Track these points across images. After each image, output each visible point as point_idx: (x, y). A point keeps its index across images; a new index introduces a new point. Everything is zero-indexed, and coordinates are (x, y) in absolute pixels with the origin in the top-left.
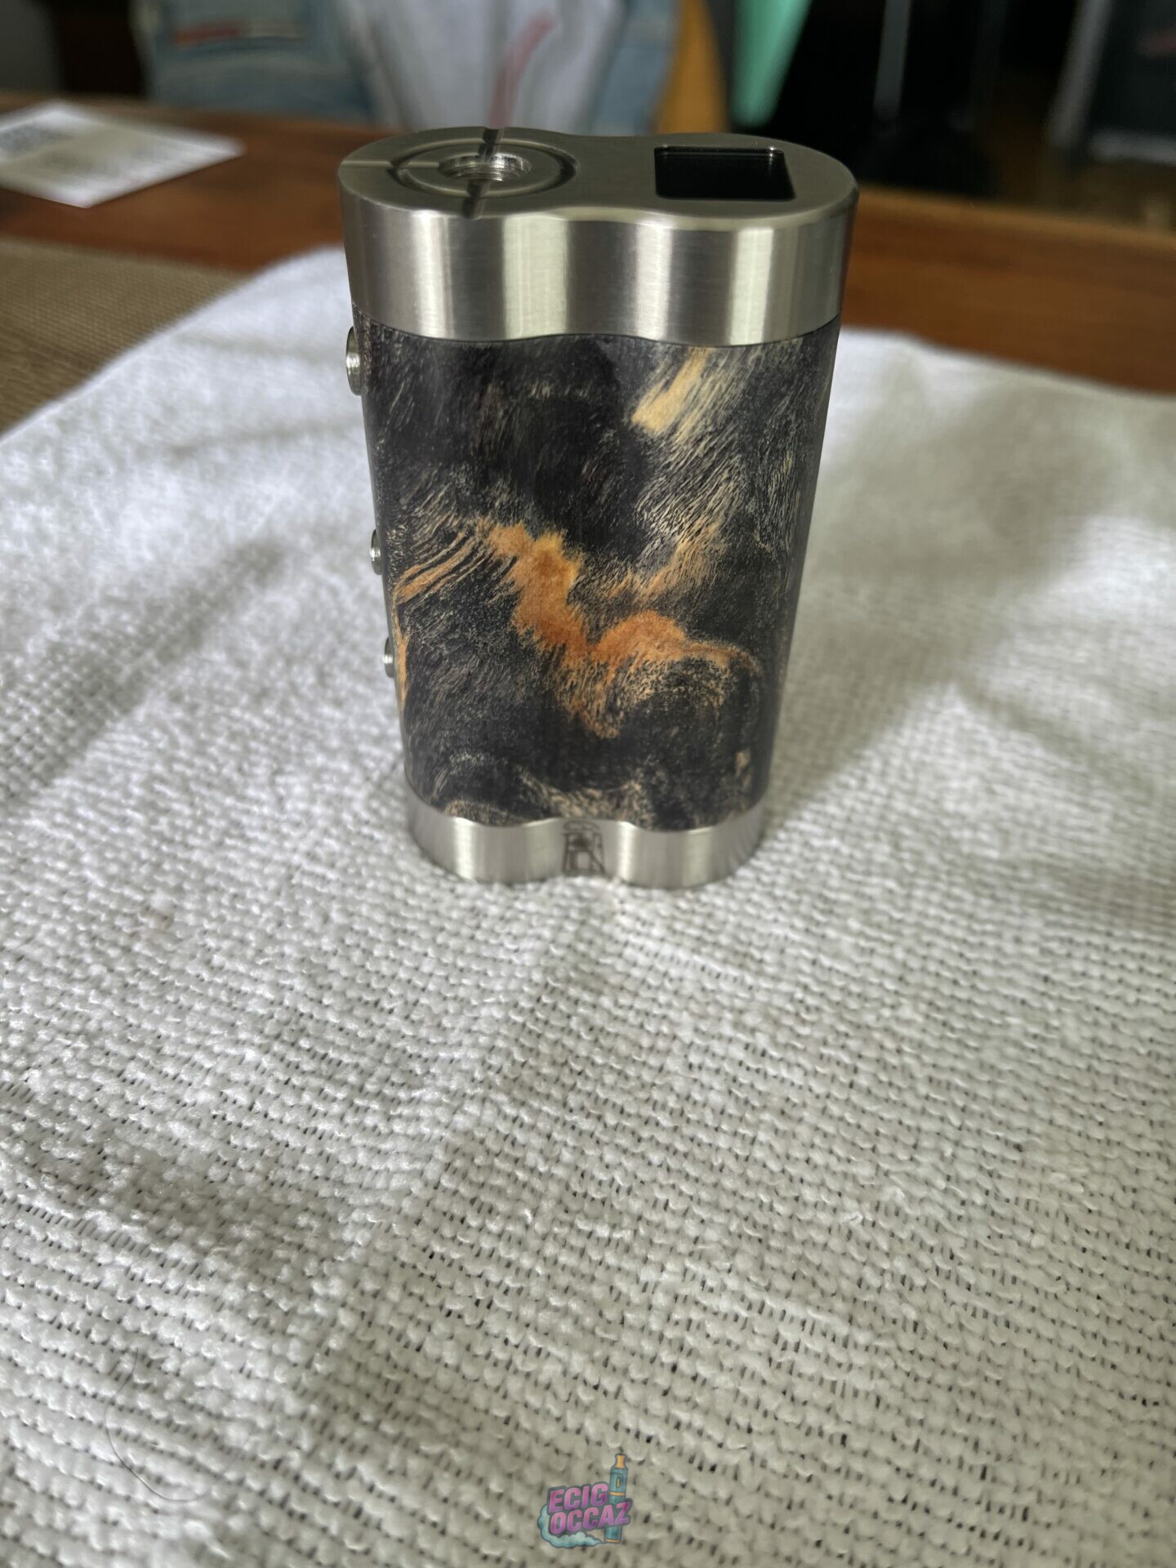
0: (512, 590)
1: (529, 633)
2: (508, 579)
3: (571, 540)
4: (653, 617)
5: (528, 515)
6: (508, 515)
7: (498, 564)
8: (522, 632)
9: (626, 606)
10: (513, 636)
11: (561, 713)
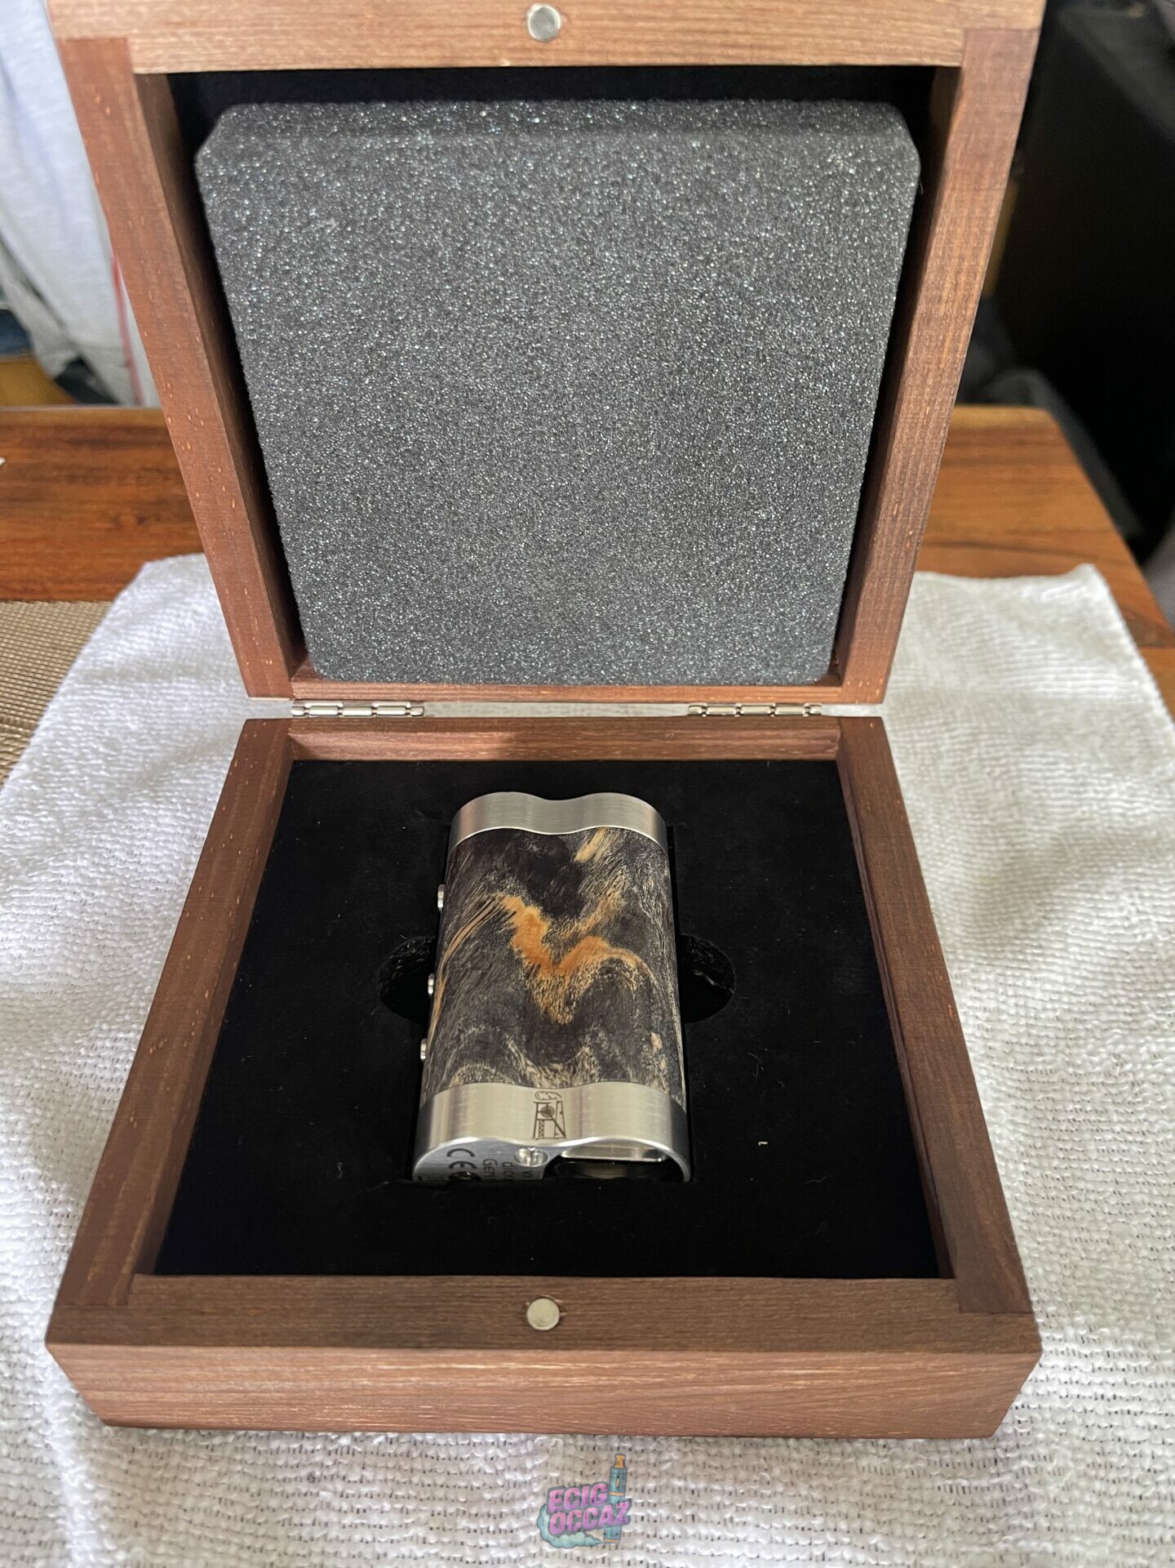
0: (512, 927)
1: (520, 952)
2: (511, 921)
3: (545, 911)
4: (590, 940)
5: (524, 894)
6: (513, 891)
7: (506, 913)
8: (516, 950)
9: (575, 939)
10: (511, 951)
11: (536, 1007)
